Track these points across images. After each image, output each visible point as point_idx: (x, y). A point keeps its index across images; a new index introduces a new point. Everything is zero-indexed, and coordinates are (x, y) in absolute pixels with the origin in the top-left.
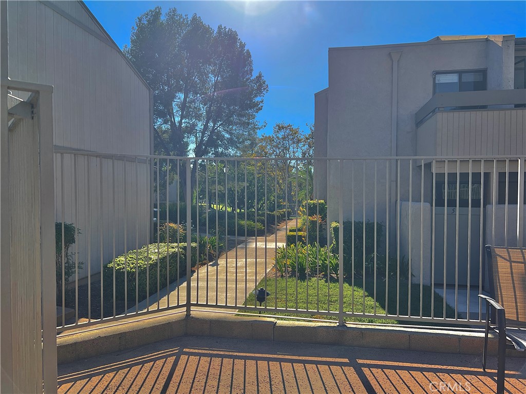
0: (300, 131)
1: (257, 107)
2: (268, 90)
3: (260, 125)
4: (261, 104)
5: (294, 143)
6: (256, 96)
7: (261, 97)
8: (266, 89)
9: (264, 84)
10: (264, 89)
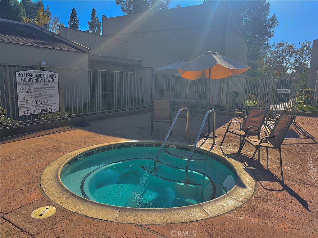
0: (294, 46)
1: (270, 35)
2: (278, 25)
3: (271, 45)
4: (273, 33)
5: (289, 53)
6: (270, 28)
7: (274, 29)
8: (277, 24)
9: (276, 21)
10: (276, 24)
